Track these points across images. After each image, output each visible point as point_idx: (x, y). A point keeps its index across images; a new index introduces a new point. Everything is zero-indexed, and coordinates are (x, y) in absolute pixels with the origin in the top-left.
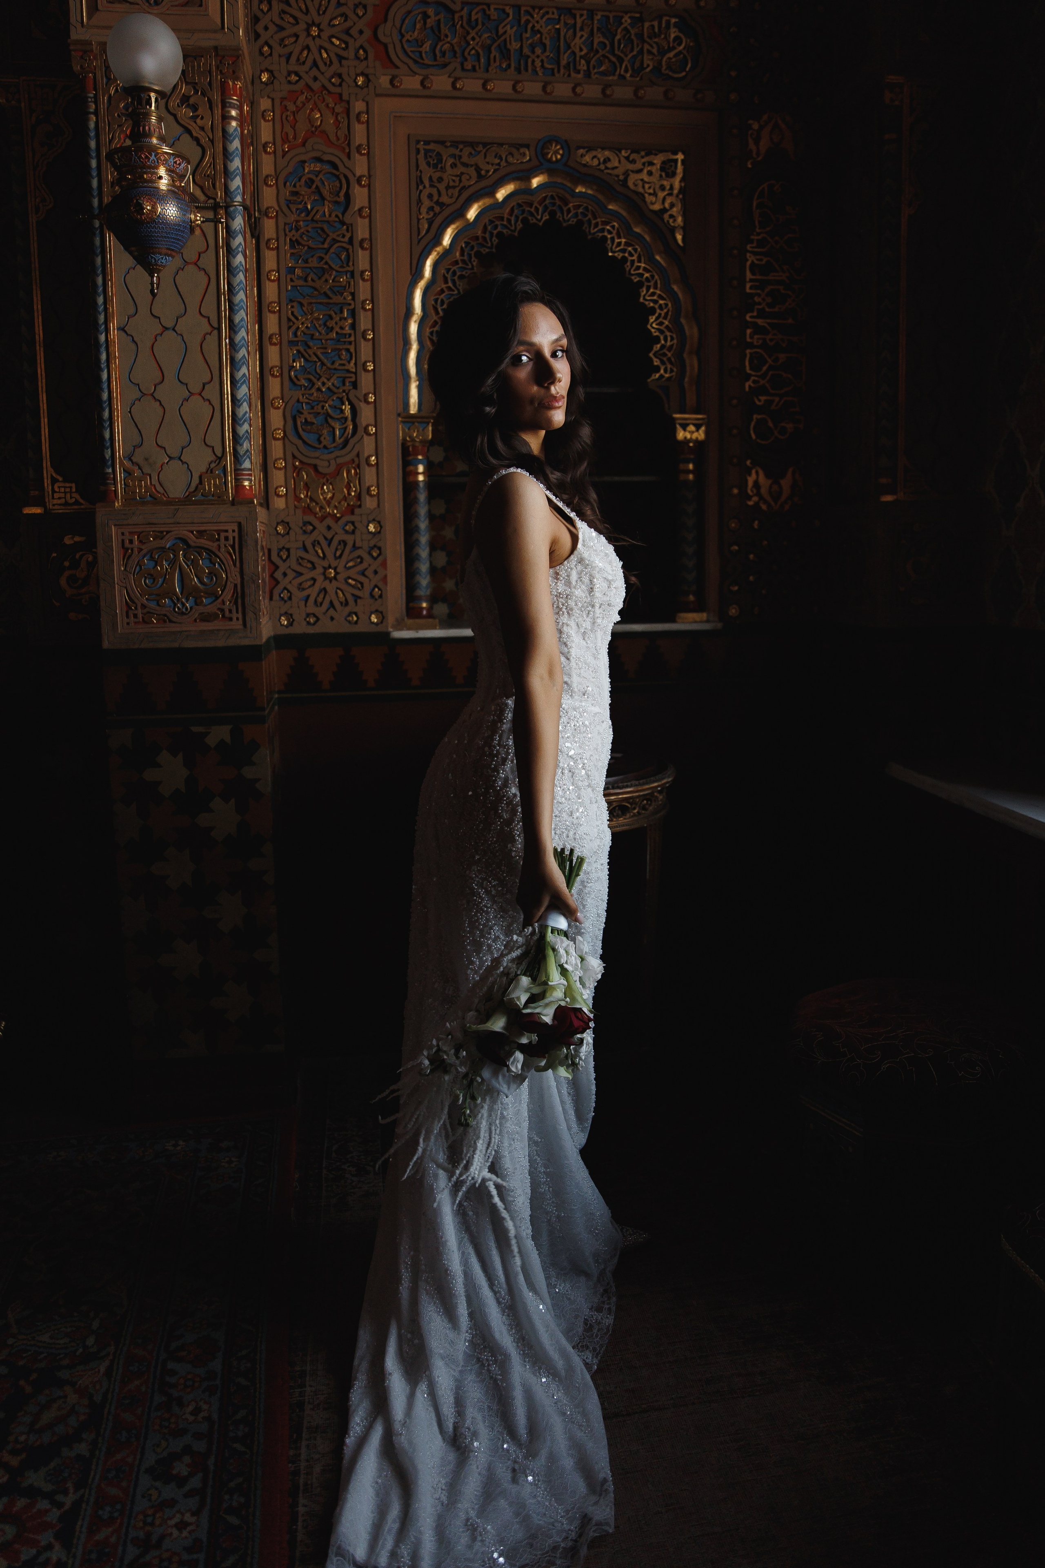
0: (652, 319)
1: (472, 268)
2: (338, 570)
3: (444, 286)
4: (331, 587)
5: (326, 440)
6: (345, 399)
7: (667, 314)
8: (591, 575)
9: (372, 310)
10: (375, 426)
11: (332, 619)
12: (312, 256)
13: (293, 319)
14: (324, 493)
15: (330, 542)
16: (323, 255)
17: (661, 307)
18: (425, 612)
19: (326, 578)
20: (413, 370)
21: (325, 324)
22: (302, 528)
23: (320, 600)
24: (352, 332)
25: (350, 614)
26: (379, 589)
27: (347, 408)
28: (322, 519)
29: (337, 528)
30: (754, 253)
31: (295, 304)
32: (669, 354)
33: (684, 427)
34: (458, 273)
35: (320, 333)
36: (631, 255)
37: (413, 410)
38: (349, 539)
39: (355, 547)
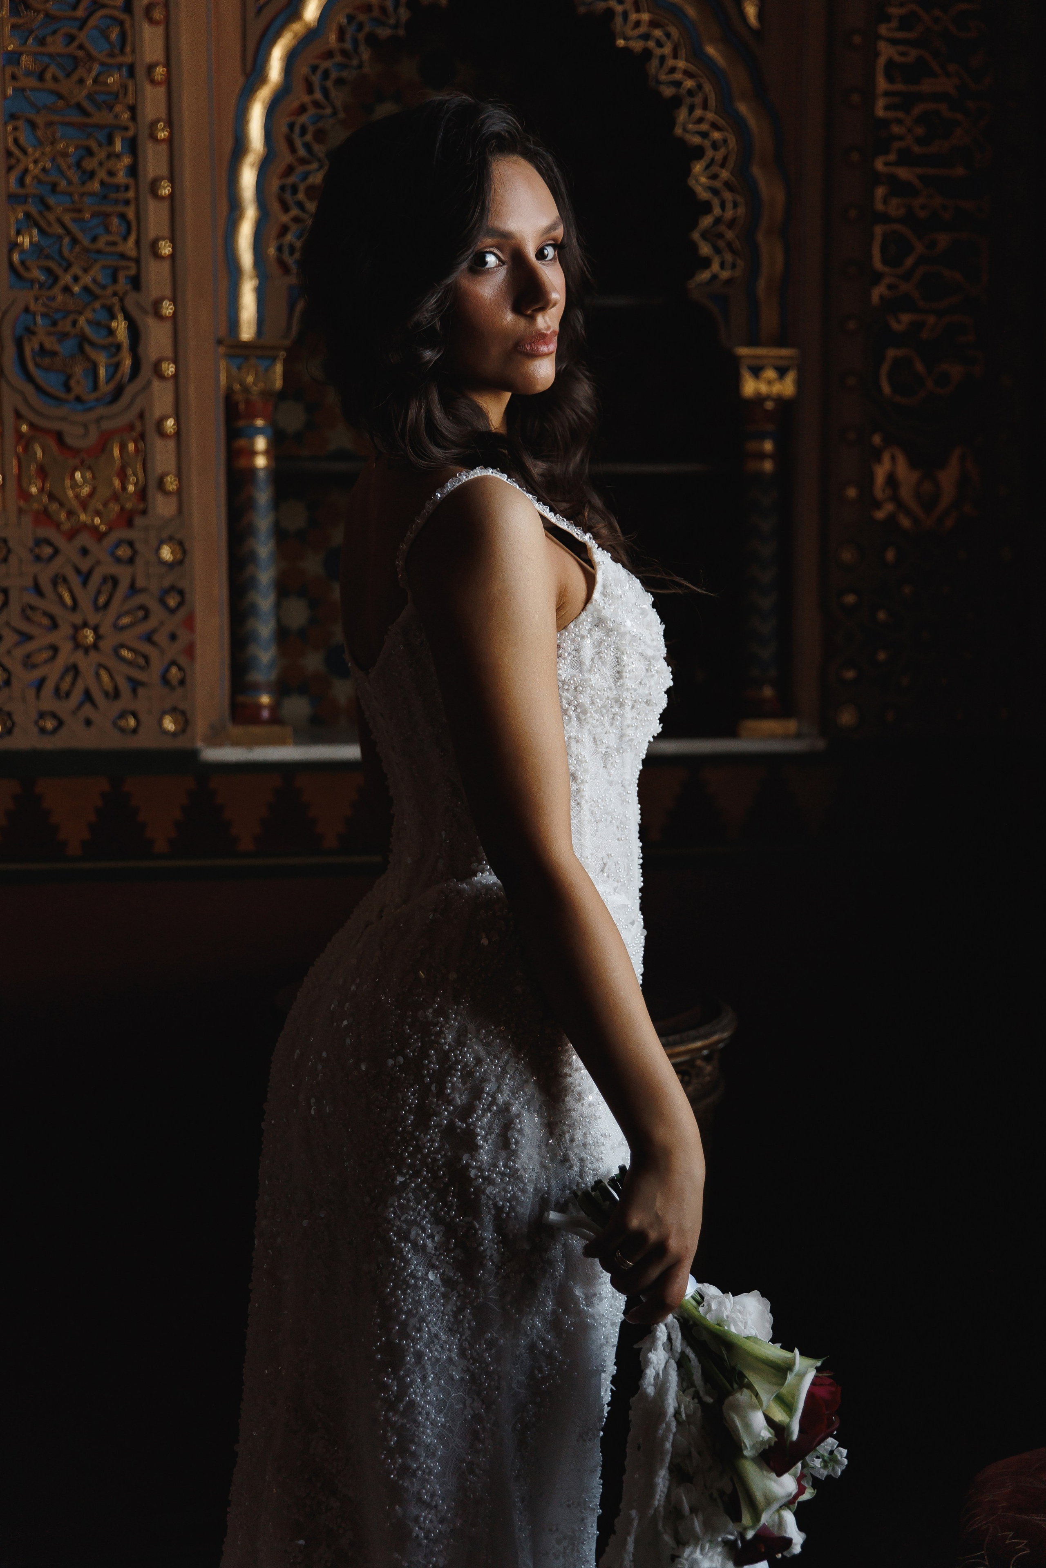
0: (698, 167)
1: (360, 66)
2: (102, 631)
3: (306, 99)
4: (86, 664)
5: (81, 385)
6: (117, 309)
7: (725, 159)
8: (617, 649)
9: (170, 140)
10: (175, 361)
11: (88, 722)
12: (54, 32)
13: (17, 152)
14: (74, 485)
15: (86, 578)
16: (74, 31)
17: (715, 146)
18: (265, 714)
19: (78, 645)
20: (246, 257)
21: (78, 165)
22: (31, 551)
23: (65, 686)
24: (131, 181)
25: (123, 715)
26: (180, 669)
27: (120, 326)
28: (71, 535)
29: (99, 551)
30: (893, 42)
31: (21, 123)
32: (730, 235)
33: (756, 372)
34: (334, 75)
35: (70, 182)
36: (660, 44)
37: (247, 333)
38: (124, 574)
39: (134, 589)
